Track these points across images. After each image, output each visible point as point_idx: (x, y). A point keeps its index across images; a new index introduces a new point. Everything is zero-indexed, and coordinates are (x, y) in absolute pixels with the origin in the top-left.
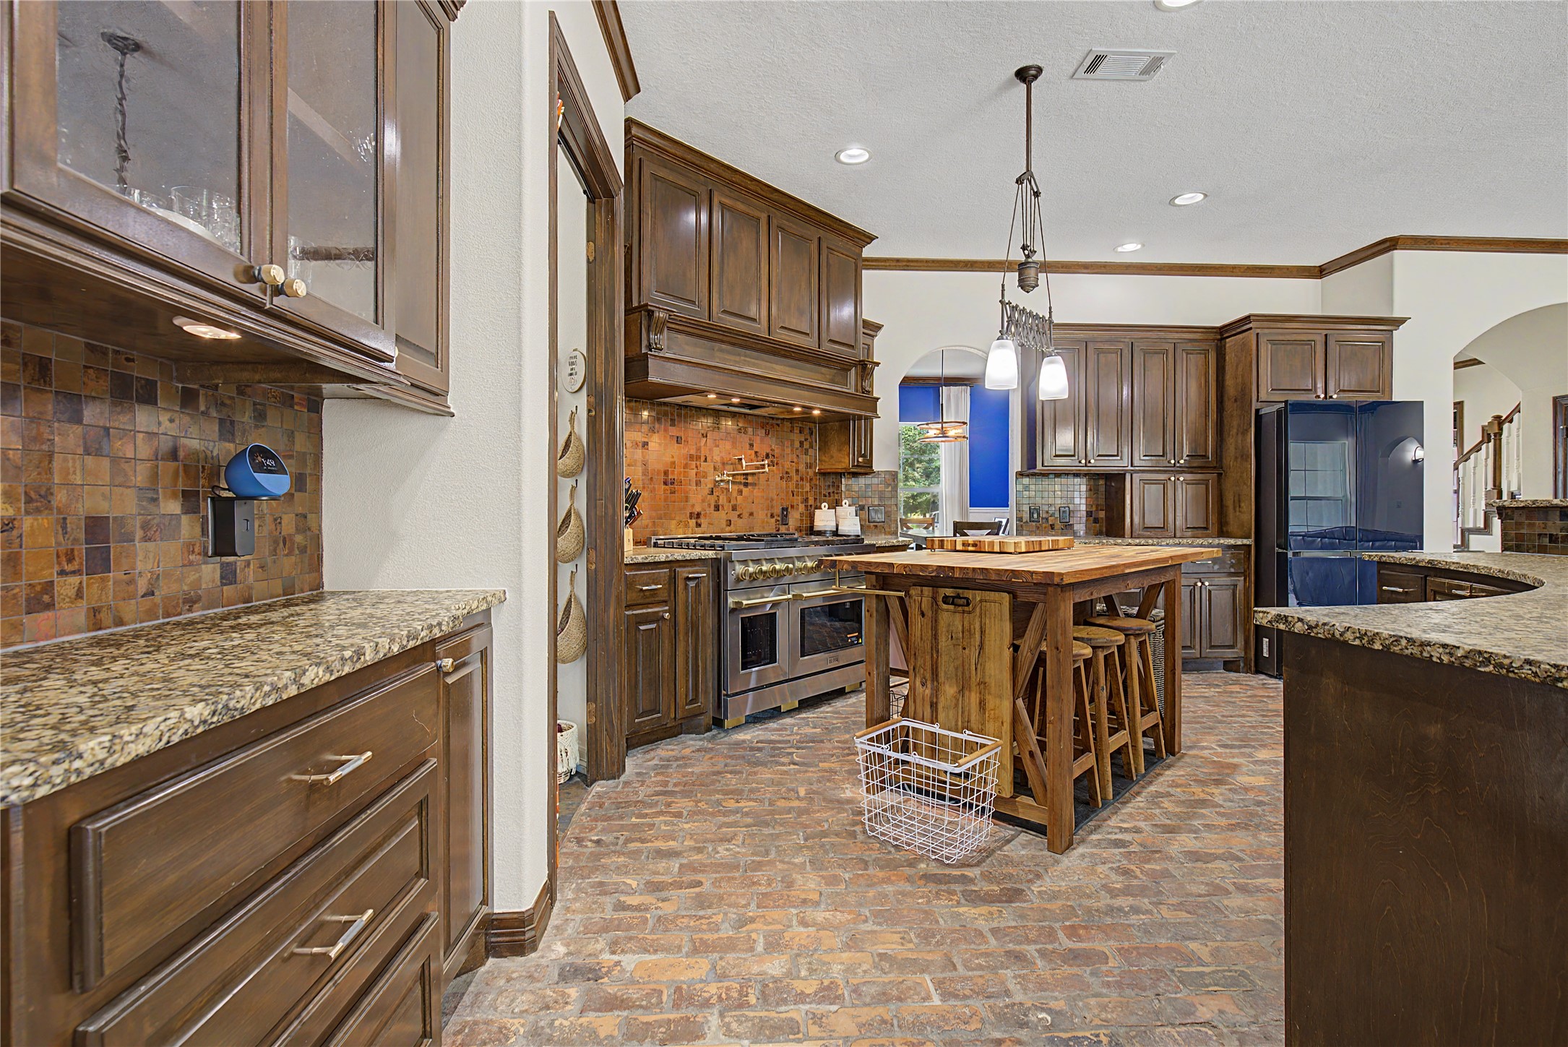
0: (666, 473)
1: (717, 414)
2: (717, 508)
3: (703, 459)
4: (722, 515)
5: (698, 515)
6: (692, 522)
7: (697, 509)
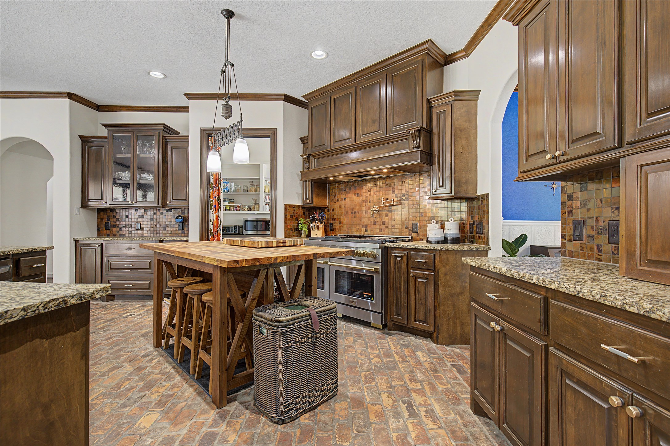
0: (353, 209)
1: (375, 180)
2: (375, 223)
3: (368, 201)
4: (378, 226)
5: (366, 226)
6: (363, 230)
7: (365, 224)
